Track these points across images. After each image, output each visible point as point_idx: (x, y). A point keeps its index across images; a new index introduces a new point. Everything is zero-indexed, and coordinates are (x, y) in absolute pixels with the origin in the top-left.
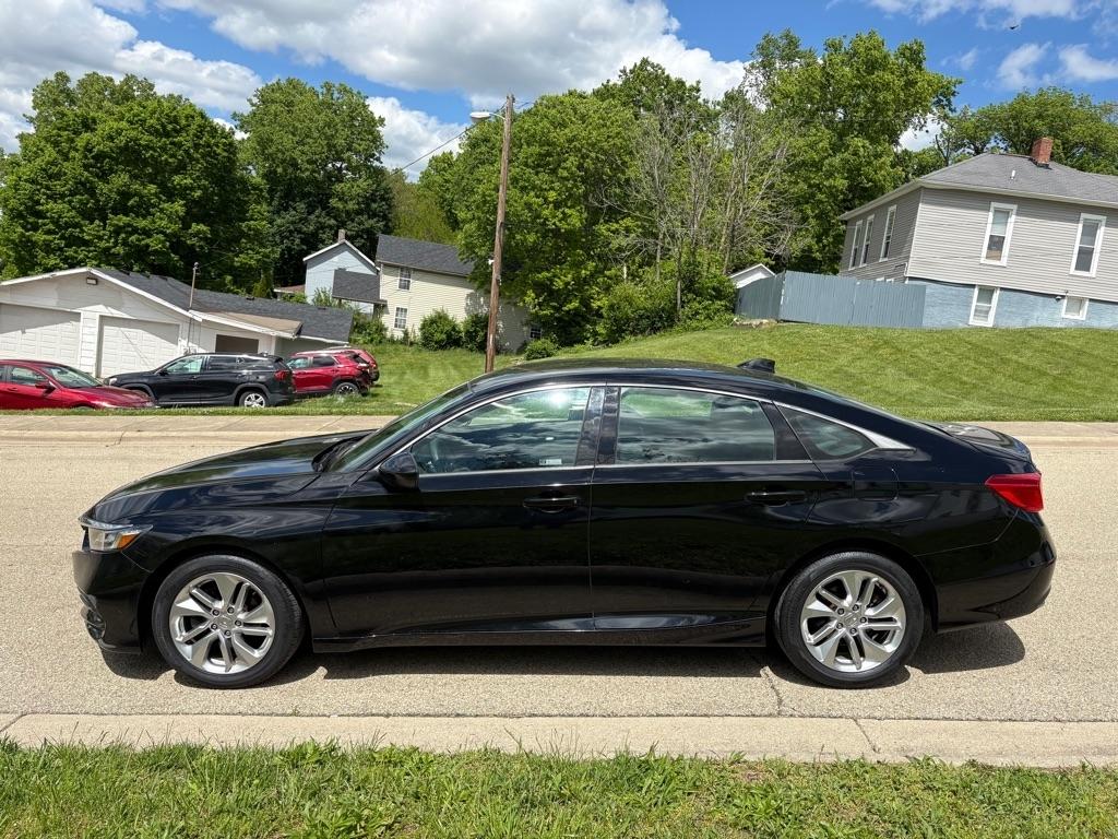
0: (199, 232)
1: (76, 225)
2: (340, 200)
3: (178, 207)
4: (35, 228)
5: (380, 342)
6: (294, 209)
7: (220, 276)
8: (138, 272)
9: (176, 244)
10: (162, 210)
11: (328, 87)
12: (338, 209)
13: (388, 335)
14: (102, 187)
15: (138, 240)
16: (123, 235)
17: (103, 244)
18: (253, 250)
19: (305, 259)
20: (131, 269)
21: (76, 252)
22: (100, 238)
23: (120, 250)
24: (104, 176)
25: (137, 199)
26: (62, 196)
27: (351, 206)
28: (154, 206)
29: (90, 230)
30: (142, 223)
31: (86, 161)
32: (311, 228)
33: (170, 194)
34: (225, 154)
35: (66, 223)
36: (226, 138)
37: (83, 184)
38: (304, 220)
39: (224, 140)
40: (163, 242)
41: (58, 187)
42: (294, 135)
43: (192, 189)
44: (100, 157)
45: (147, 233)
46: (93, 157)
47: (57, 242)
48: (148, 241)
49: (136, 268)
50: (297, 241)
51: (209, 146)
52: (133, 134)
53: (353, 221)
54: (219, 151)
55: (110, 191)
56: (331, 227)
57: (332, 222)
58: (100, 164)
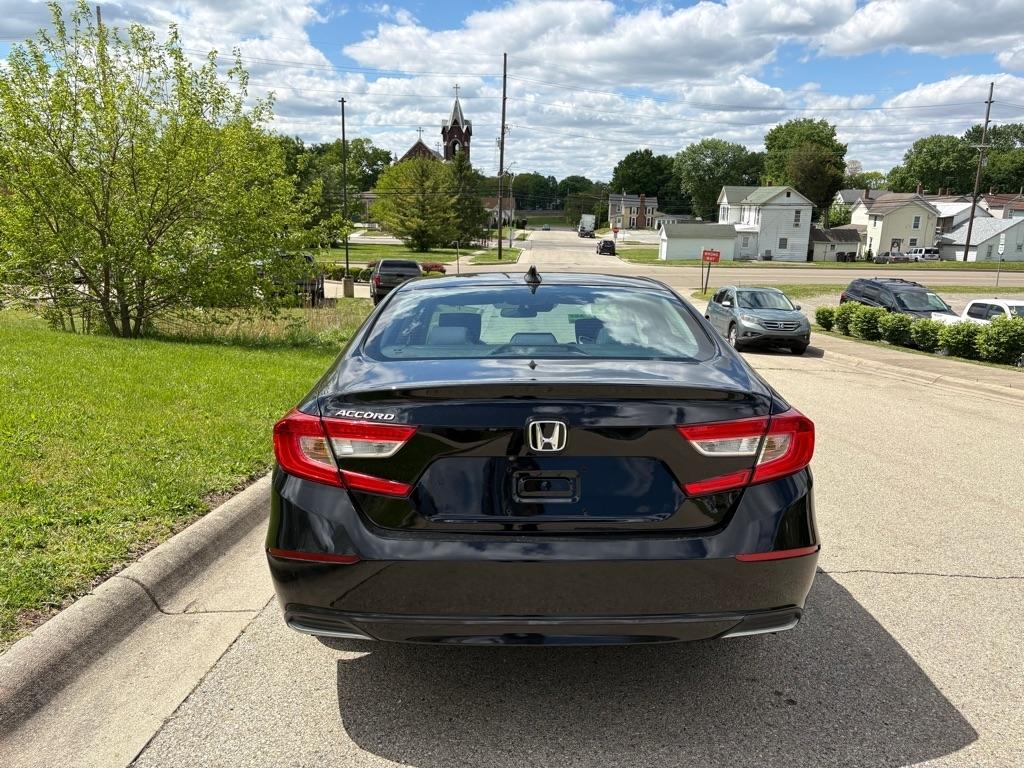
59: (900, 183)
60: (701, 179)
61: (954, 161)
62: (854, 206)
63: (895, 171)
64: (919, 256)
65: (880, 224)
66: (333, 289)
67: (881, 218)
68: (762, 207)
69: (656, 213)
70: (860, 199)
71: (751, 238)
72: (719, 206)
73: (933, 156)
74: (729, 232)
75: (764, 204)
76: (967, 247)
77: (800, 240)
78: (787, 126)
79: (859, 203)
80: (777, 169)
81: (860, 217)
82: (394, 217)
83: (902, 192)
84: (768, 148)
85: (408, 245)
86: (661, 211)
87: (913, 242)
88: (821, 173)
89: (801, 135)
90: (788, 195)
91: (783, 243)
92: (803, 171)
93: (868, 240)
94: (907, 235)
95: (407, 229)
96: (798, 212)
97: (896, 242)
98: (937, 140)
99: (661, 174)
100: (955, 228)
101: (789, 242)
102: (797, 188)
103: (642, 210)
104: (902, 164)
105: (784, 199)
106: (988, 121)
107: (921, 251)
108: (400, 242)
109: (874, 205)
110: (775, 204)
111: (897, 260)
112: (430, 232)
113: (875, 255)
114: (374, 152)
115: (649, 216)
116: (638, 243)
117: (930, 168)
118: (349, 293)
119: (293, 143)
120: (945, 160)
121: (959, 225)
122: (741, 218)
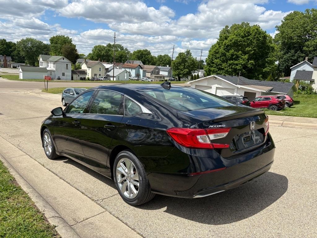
0: (251, 63)
1: (221, 65)
2: (307, 47)
3: (246, 57)
4: (212, 66)
5: (310, 94)
6: (290, 52)
7: (258, 75)
8: (234, 75)
9: (245, 67)
10: (242, 58)
11: (307, 11)
12: (306, 50)
13: (314, 91)
14: (228, 54)
15: (235, 67)
16: (231, 66)
17: (226, 69)
18: (269, 66)
19: (291, 68)
20: (232, 75)
21: (220, 72)
22: (226, 67)
23: (230, 70)
24: (228, 51)
25: (235, 56)
26: (219, 58)
27: (311, 49)
28: (240, 57)
29: (224, 65)
30: (236, 62)
31: (224, 48)
32: (295, 58)
33: (245, 53)
34: (262, 39)
35: (218, 64)
36: (263, 34)
37: (223, 54)
38: (292, 56)
39: (263, 35)
40: (241, 66)
41: (218, 56)
42: (292, 29)
43: (251, 51)
44: (228, 46)
45: (237, 65)
46: (226, 47)
47: (216, 69)
48: (237, 67)
49: (234, 74)
50: (290, 63)
51: (257, 37)
52: (237, 38)
53: (311, 53)
54: (260, 38)
55: (229, 55)
56: (302, 57)
57: (303, 55)
58: (228, 48)
59: (92, 57)
60: (27, 51)
61: (105, 52)
62: (82, 64)
63: (90, 54)
64: (102, 79)
65: (90, 69)
67: (91, 68)
68: (55, 62)
69: (11, 62)
70: (83, 62)
71: (53, 72)
72: (39, 61)
73: (100, 51)
74: (44, 70)
75: (56, 62)
76: (113, 77)
77: (69, 74)
78: (56, 37)
79: (83, 63)
80: (55, 50)
81: (84, 67)
83: (92, 60)
84: (51, 43)
86: (13, 61)
87: (100, 75)
88: (72, 53)
89: (61, 40)
90: (63, 59)
91: (63, 74)
92: (67, 52)
93: (88, 74)
94: (98, 73)
96: (67, 65)
97: (95, 75)
98: (100, 46)
99: (11, 48)
100: (109, 71)
101: (65, 74)
102: (65, 57)
103: (5, 61)
104: (91, 52)
105: (62, 60)
106: (115, 43)
107: (103, 78)
109: (88, 64)
110: (59, 62)
111: (97, 80)
113: (90, 79)
115: (8, 63)
116: (7, 73)
117: (99, 54)
120: (103, 52)
121: (110, 71)
122: (48, 66)
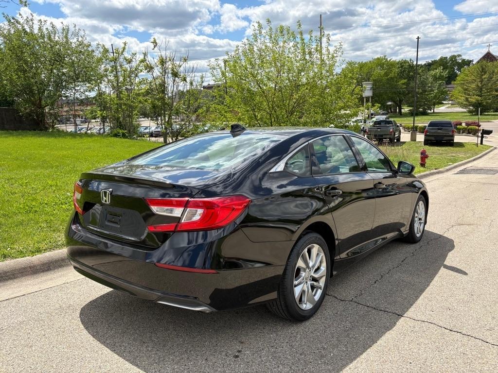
66: (405, 137)
82: (461, 96)
85: (470, 112)
95: (469, 102)
108: (465, 110)
112: (485, 104)
114: (462, 61)
118: (413, 139)
119: (408, 62)
